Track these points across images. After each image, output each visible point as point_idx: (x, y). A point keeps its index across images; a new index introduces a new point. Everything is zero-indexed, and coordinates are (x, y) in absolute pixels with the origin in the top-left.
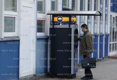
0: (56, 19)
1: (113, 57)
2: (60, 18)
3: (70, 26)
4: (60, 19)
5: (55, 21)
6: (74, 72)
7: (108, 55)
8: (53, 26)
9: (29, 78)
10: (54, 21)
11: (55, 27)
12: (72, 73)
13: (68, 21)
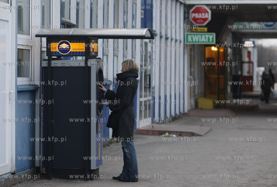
0: (55, 46)
1: (148, 131)
2: (64, 44)
3: (86, 63)
4: (64, 46)
5: (54, 50)
6: (97, 165)
7: (137, 127)
8: (49, 63)
9: (3, 180)
10: (52, 50)
11: (52, 65)
12: (93, 167)
13: (84, 51)
